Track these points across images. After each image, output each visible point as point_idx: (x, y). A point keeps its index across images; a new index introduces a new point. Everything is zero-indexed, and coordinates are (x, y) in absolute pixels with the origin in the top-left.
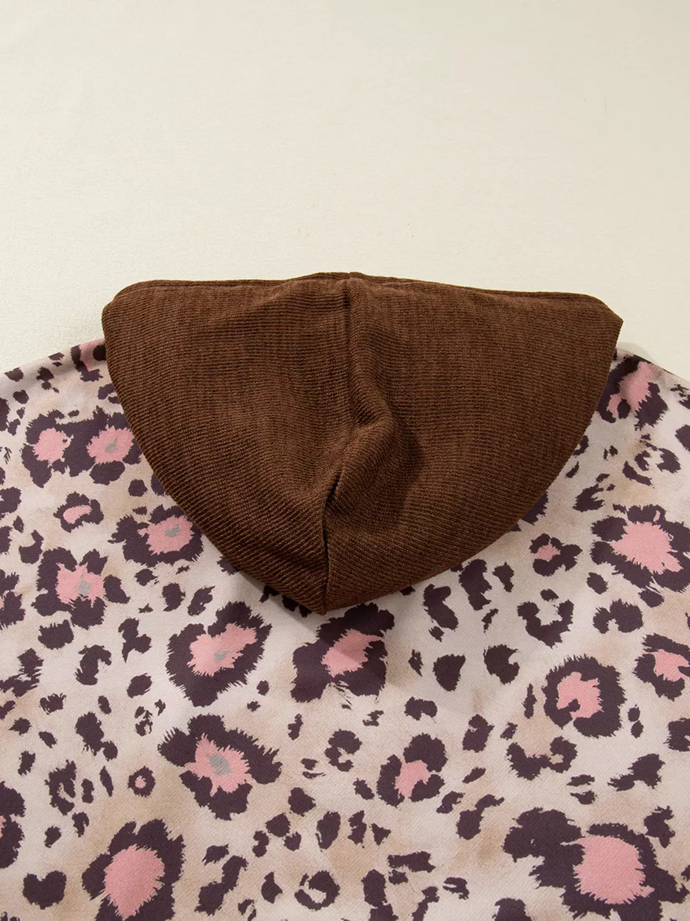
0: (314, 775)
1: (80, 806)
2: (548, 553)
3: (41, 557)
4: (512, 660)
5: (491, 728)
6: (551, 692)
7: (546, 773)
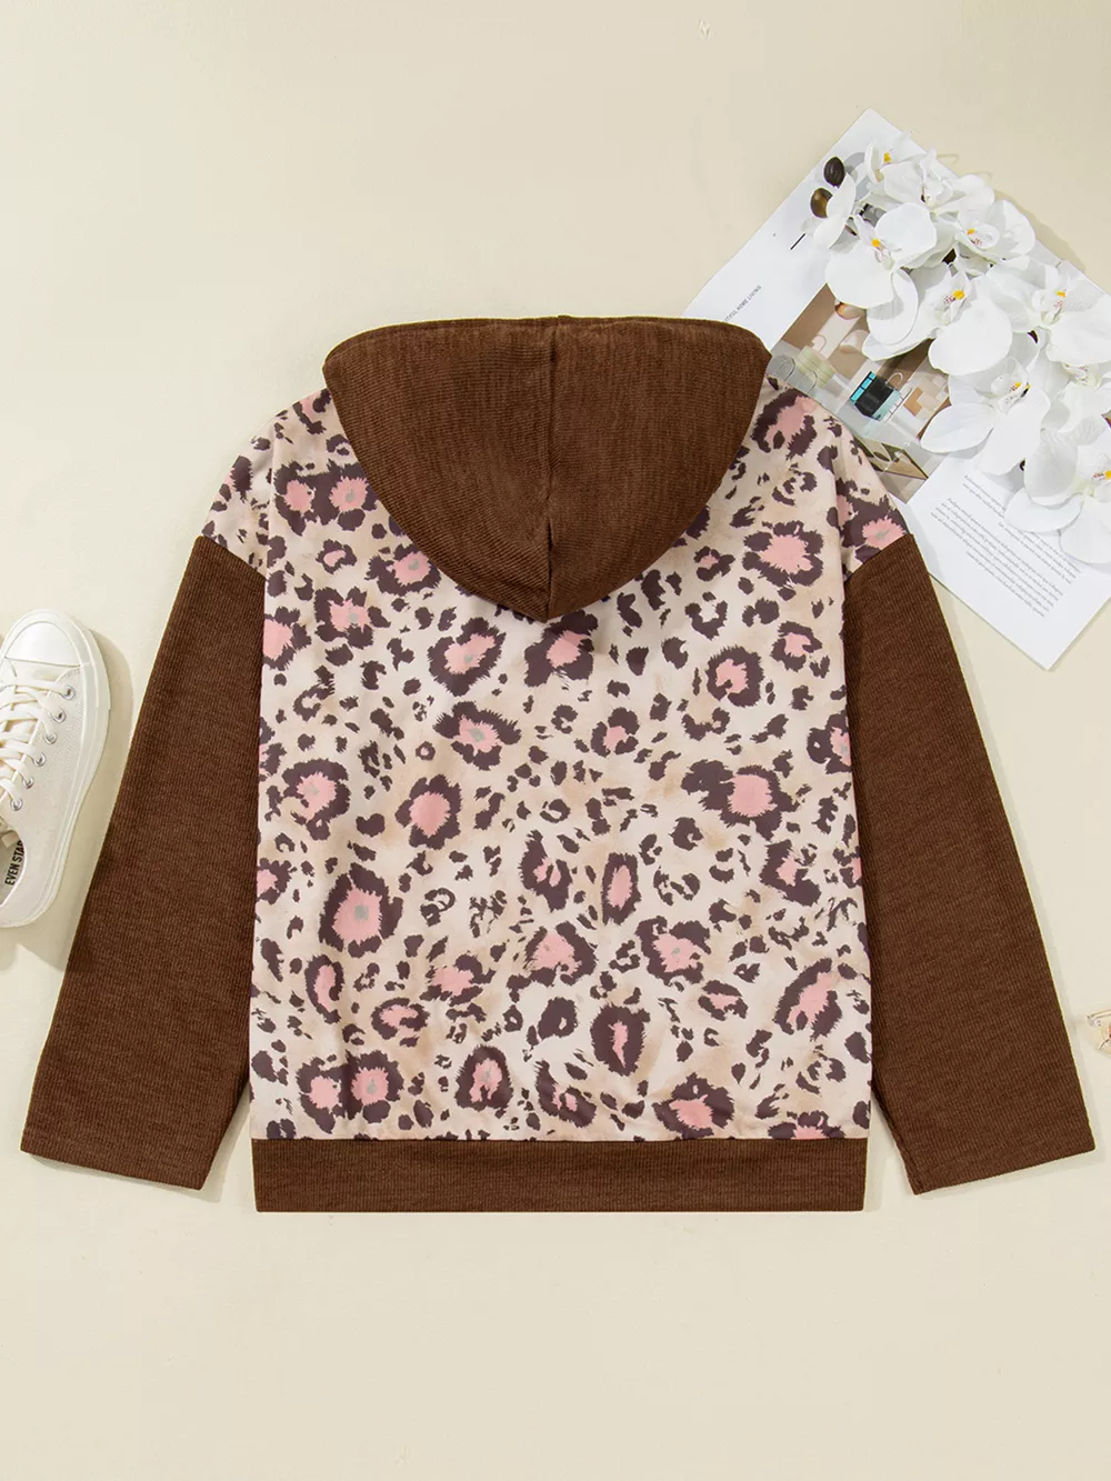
0: (545, 737)
1: (384, 772)
2: (708, 562)
3: (314, 595)
4: (682, 650)
5: (670, 703)
6: (712, 674)
7: (709, 734)
